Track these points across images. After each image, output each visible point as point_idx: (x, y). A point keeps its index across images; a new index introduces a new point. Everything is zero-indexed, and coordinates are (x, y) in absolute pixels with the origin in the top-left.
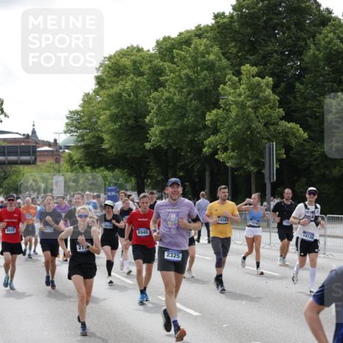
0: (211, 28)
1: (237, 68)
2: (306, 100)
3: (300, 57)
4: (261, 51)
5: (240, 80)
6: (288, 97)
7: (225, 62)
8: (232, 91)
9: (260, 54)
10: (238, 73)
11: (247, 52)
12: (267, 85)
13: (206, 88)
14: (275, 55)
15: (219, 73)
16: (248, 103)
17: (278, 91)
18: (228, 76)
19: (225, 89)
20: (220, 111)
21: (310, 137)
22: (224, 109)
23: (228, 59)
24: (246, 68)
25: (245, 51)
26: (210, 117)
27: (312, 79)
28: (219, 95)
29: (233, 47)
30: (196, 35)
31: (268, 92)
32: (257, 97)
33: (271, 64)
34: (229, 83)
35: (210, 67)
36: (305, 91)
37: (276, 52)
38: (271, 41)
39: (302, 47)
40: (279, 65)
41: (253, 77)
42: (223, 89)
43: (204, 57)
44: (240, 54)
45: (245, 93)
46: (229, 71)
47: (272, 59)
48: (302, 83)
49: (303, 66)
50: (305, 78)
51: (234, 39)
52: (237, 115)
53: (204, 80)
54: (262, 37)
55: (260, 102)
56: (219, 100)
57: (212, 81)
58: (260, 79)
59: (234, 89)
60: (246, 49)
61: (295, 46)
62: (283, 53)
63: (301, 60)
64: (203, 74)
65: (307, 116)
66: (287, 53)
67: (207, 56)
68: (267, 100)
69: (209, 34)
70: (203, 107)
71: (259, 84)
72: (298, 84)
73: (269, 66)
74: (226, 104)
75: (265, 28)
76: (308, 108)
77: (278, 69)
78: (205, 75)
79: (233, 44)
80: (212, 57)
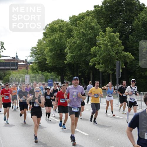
0: (93, 12)
1: (104, 29)
2: (134, 43)
3: (131, 24)
4: (114, 22)
5: (105, 34)
6: (126, 41)
7: (99, 26)
8: (102, 39)
9: (114, 23)
10: (104, 31)
11: (108, 22)
12: (117, 36)
13: (91, 38)
14: (120, 23)
15: (96, 31)
16: (109, 44)
17: (121, 39)
18: (100, 32)
19: (99, 38)
20: (97, 47)
21: (135, 59)
22: (98, 46)
23: (100, 25)
24: (108, 29)
25: (107, 22)
26: (92, 50)
27: (136, 34)
28: (96, 40)
29: (102, 20)
30: (86, 15)
31: (118, 39)
32: (113, 41)
33: (119, 27)
34: (101, 35)
35: (93, 28)
36: (133, 39)
37: (121, 22)
38: (119, 18)
39: (132, 20)
40: (122, 28)
41: (111, 33)
42: (98, 38)
43: (90, 24)
44: (105, 23)
45: (107, 39)
46: (100, 30)
47: (119, 25)
48: (132, 36)
49: (132, 28)
50: (133, 33)
51: (103, 17)
52: (104, 49)
53: (90, 34)
54: (115, 16)
55: (114, 44)
56: (96, 43)
57: (93, 34)
58: (114, 33)
59: (103, 38)
60: (108, 21)
61: (129, 19)
62: (124, 23)
63: (132, 26)
64: (89, 32)
65: (134, 49)
66: (125, 22)
67: (91, 24)
68: (117, 43)
69: (92, 14)
70: (90, 46)
71: (113, 36)
72: (130, 36)
73: (118, 28)
74: (99, 44)
75: (116, 12)
76: (134, 46)
77: (122, 29)
78: (90, 32)
79: (102, 19)
80: (93, 24)
